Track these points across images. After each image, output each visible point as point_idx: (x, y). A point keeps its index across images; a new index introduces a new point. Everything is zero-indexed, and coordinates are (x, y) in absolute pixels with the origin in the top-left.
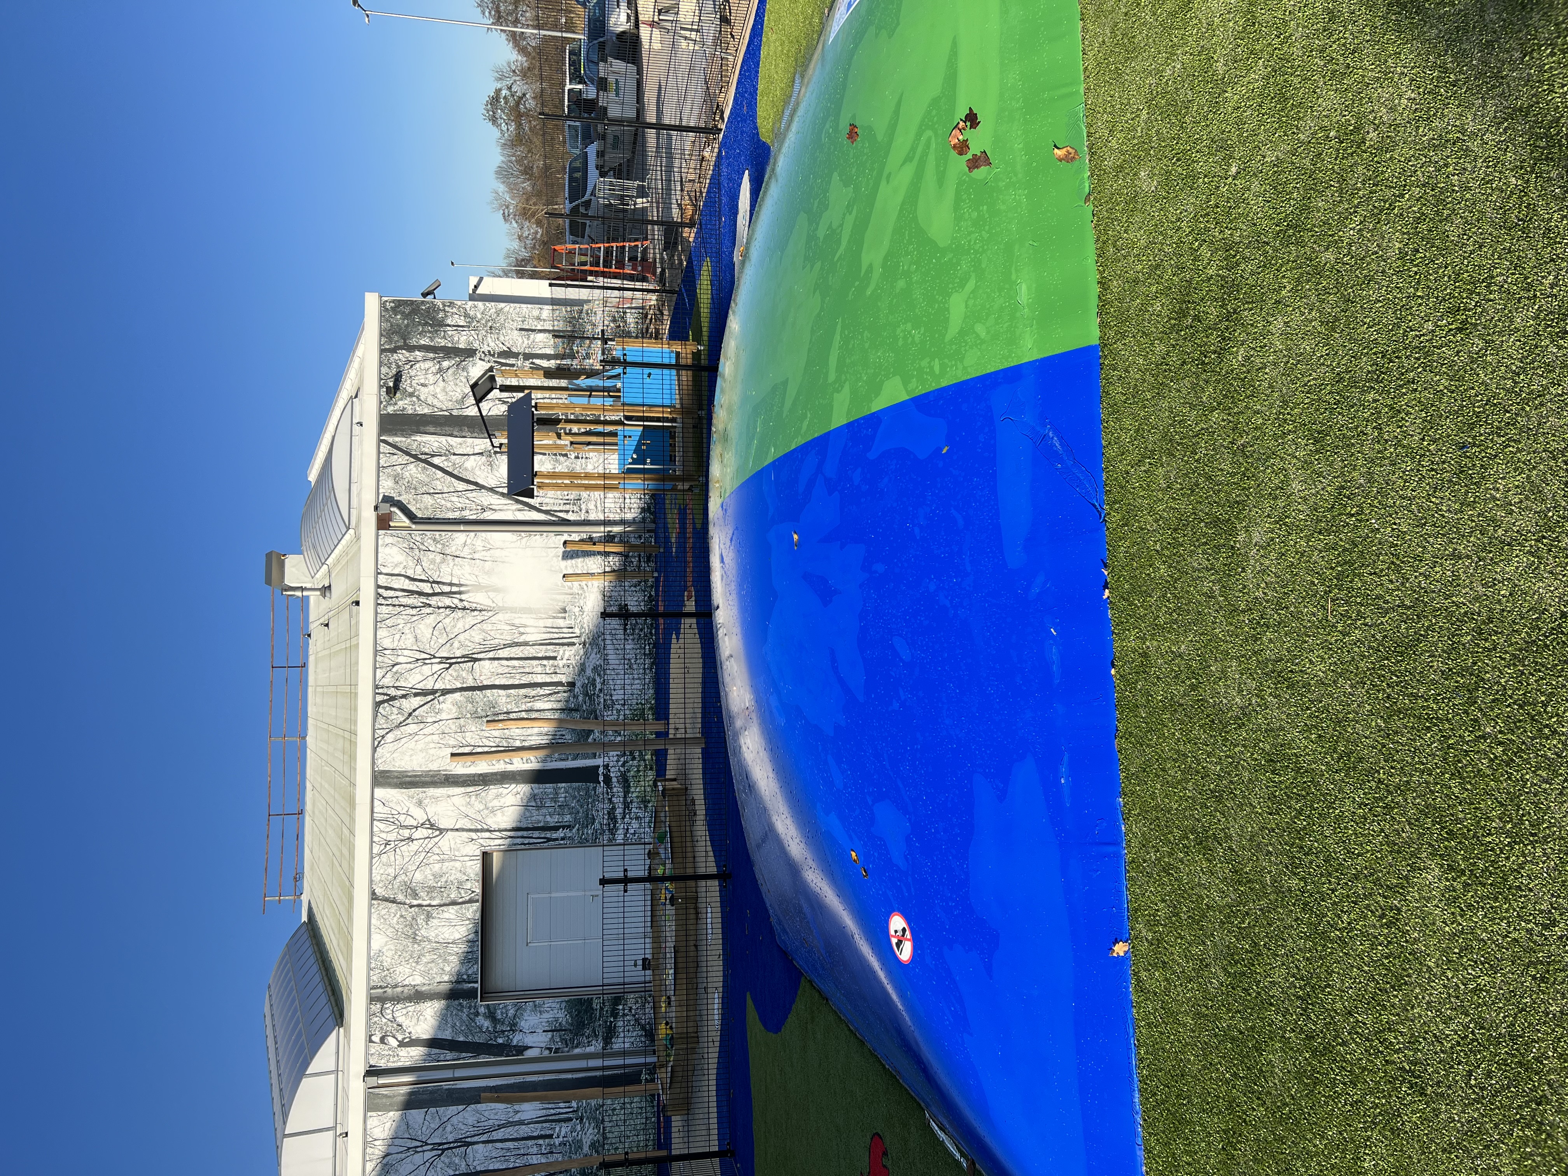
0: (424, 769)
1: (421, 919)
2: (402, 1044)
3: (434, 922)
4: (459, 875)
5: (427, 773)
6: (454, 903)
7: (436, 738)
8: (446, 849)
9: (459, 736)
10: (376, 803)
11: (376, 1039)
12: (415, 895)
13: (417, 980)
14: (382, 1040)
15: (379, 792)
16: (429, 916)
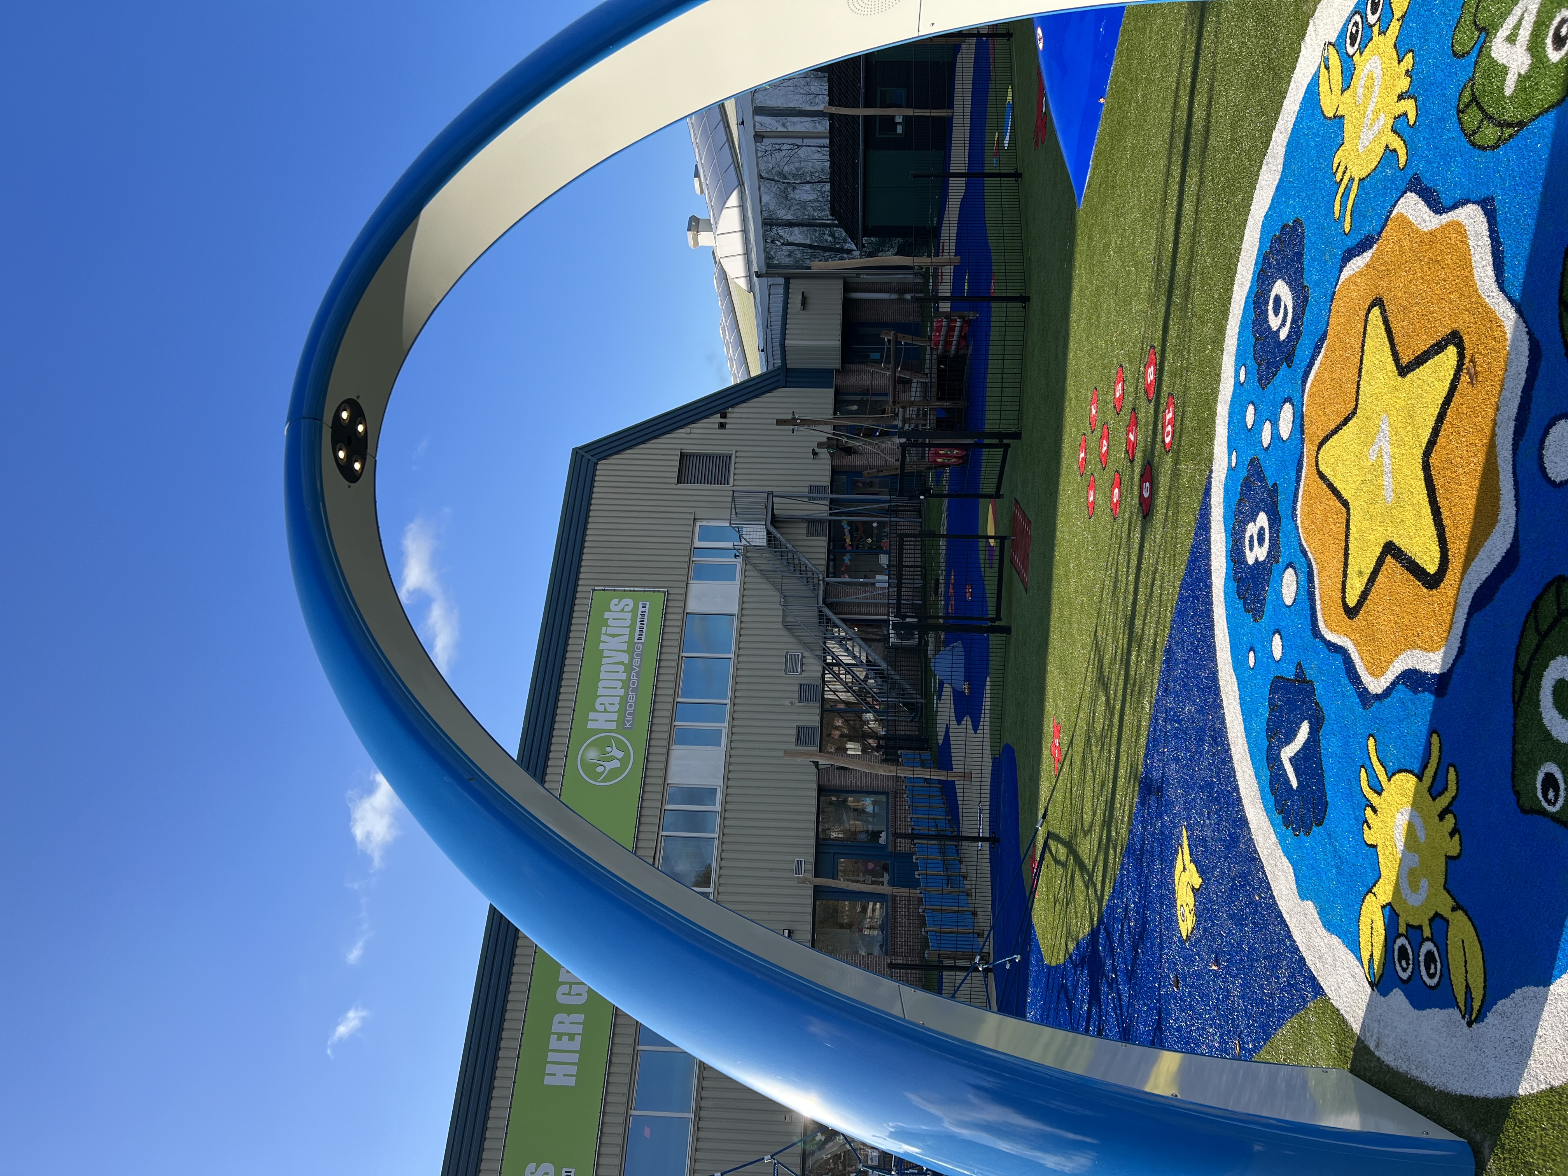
0: (785, 106)
1: (790, 190)
2: (783, 244)
3: (797, 191)
4: (811, 169)
5: (787, 109)
6: (808, 182)
7: (791, 88)
8: (802, 156)
9: (806, 88)
10: (757, 124)
11: (769, 241)
12: (786, 178)
13: (790, 217)
14: (772, 242)
15: (758, 118)
16: (794, 188)
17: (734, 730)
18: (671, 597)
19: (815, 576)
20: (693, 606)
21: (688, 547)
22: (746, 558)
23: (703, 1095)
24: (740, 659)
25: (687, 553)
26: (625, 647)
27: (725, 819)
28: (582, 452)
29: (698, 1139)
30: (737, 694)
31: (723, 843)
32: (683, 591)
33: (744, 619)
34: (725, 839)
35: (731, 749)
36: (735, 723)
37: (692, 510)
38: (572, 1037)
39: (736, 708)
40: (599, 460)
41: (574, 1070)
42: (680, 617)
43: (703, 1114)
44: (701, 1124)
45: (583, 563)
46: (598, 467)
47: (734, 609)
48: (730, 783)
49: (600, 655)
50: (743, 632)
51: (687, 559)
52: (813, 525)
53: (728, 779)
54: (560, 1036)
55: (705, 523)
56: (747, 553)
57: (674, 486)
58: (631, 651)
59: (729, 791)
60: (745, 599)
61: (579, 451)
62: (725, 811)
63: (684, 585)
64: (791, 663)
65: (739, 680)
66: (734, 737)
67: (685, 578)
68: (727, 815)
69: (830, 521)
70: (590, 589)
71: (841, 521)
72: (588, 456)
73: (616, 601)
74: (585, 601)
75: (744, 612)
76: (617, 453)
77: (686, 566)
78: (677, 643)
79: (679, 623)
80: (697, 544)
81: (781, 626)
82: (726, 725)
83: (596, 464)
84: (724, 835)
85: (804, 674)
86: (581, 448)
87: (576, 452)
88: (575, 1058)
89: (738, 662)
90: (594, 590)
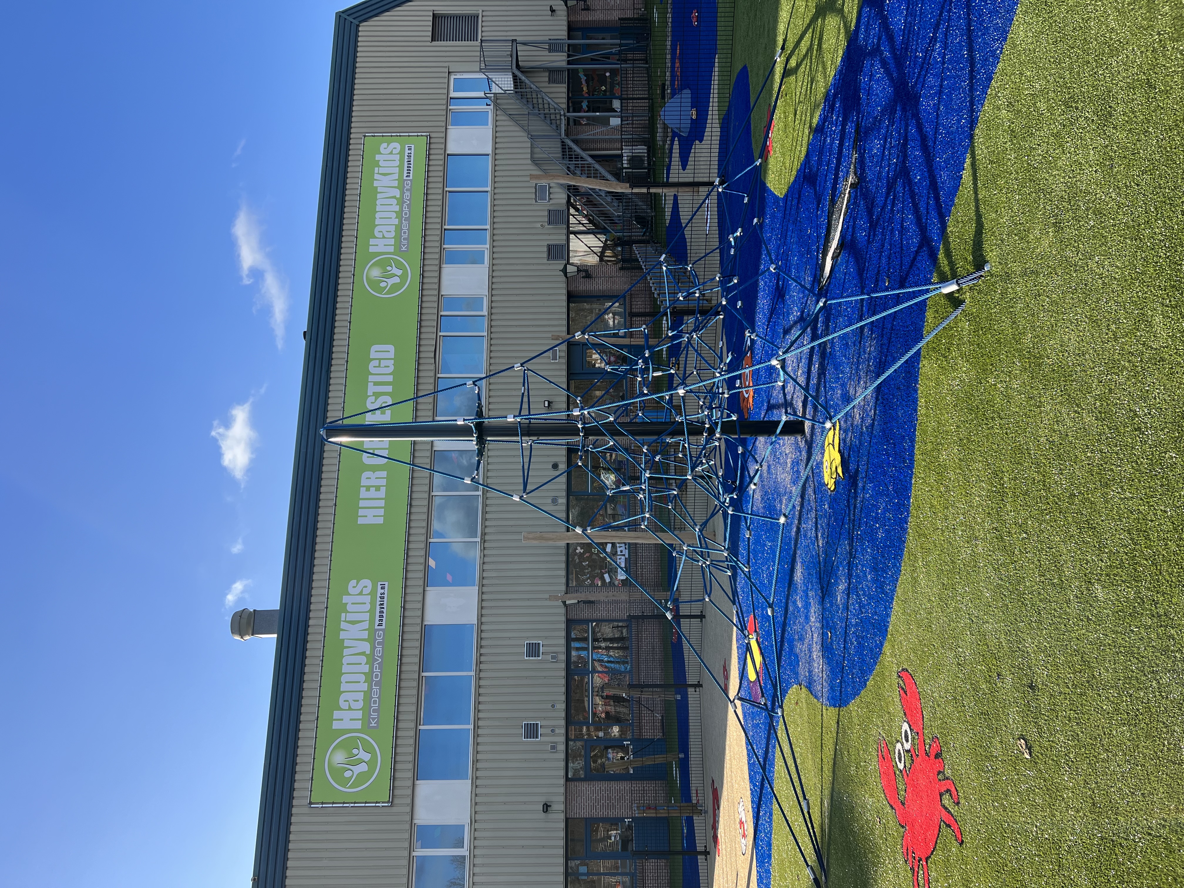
17: (495, 250)
18: (432, 141)
19: (557, 111)
20: (452, 149)
21: (445, 97)
22: (496, 105)
23: (486, 524)
24: (496, 191)
25: (445, 102)
26: (396, 184)
27: (491, 320)
28: (344, 15)
29: (484, 556)
30: (495, 220)
31: (491, 339)
32: (443, 135)
33: (497, 157)
34: (493, 336)
35: (493, 265)
36: (495, 244)
37: (446, 64)
38: (378, 488)
39: (495, 232)
40: (361, 22)
41: (382, 512)
42: (442, 157)
43: (487, 538)
44: (486, 545)
45: (354, 114)
46: (360, 29)
47: (488, 149)
48: (494, 292)
49: (375, 191)
50: (497, 168)
51: (444, 107)
52: (553, 73)
53: (492, 289)
54: (368, 488)
55: (458, 76)
56: (496, 100)
57: (429, 44)
58: (401, 187)
59: (494, 298)
60: (497, 140)
61: (342, 15)
62: (492, 314)
63: (444, 129)
64: (541, 192)
65: (496, 208)
66: (495, 256)
67: (444, 124)
68: (493, 317)
69: (568, 70)
70: (361, 136)
71: (577, 70)
72: (350, 19)
73: (385, 145)
74: (358, 147)
75: (497, 151)
76: (376, 15)
77: (444, 113)
78: (441, 180)
79: (442, 163)
80: (453, 94)
81: (529, 162)
82: (488, 246)
83: (358, 26)
84: (491, 333)
85: (552, 202)
86: (344, 12)
87: (340, 16)
88: (382, 503)
89: (495, 194)
90: (365, 136)
